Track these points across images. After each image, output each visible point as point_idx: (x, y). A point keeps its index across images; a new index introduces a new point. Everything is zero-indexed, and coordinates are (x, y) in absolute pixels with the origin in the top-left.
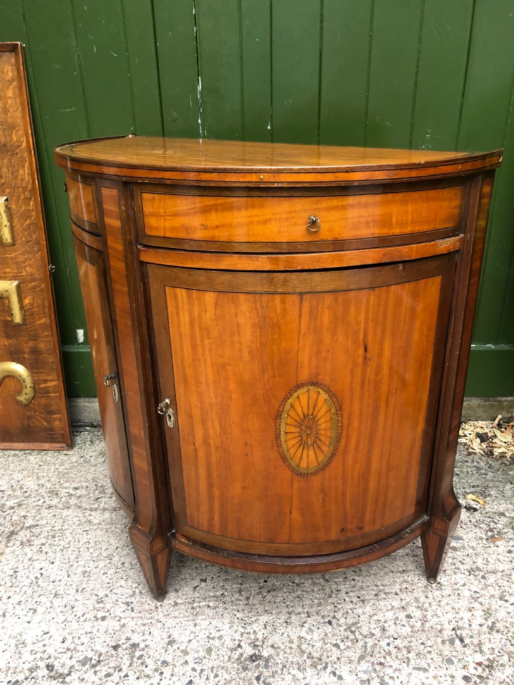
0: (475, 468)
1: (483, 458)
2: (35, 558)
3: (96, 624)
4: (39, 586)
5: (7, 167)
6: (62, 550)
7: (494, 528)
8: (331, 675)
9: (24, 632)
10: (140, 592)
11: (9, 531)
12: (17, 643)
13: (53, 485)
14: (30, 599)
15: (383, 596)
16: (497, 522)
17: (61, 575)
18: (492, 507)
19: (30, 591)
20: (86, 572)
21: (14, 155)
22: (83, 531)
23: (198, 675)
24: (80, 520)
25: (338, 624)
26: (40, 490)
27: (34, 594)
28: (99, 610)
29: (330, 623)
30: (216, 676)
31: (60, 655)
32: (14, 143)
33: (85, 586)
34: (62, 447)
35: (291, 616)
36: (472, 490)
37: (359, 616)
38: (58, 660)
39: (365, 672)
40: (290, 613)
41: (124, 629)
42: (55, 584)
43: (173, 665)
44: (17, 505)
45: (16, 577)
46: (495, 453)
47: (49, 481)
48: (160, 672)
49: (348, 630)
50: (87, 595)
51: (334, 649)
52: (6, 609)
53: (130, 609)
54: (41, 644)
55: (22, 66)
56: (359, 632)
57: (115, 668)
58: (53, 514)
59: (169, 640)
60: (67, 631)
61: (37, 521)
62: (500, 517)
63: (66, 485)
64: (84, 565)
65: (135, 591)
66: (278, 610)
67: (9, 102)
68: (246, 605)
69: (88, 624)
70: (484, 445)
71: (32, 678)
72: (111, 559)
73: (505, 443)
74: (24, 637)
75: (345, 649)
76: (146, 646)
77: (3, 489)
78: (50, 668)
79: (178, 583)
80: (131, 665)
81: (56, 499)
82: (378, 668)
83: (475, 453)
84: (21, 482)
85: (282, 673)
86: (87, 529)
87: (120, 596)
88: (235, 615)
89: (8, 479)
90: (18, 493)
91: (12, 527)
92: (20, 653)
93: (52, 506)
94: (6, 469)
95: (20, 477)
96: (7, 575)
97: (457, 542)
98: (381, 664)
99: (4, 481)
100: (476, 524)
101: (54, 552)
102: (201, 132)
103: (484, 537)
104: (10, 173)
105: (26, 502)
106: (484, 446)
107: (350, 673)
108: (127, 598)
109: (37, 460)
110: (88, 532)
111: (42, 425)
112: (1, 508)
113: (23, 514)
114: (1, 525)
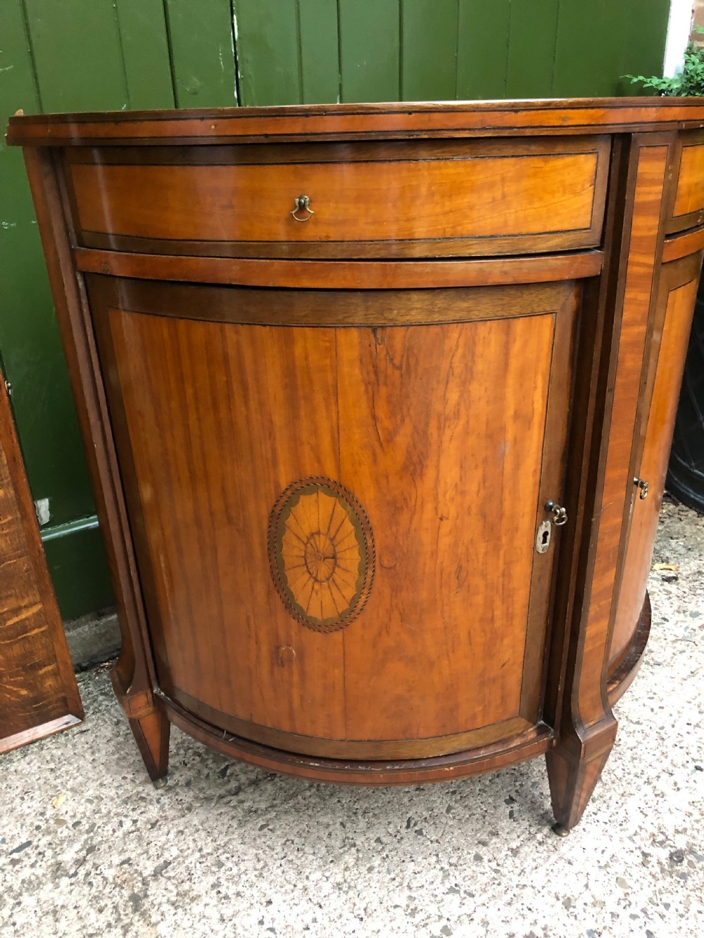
2: (228, 912)
6: (261, 876)
10: (451, 865)
11: (126, 898)
13: (117, 787)
17: (305, 912)
18: (683, 569)
20: (338, 884)
22: (260, 830)
23: (646, 920)
24: (233, 817)
26: (103, 806)
29: (699, 768)
33: (364, 905)
35: (654, 784)
40: (649, 783)
41: (490, 926)
43: (605, 928)
44: (84, 852)
47: (101, 785)
50: (382, 914)
53: (466, 895)
58: (175, 830)
59: (561, 902)
61: (159, 856)
64: (323, 875)
65: (442, 868)
66: (634, 786)
72: (354, 845)
76: (545, 929)
77: (24, 841)
79: (484, 823)
81: (150, 807)
84: (48, 813)
86: (262, 823)
87: (432, 887)
88: (598, 821)
89: (13, 820)
90: (64, 832)
91: (123, 891)
93: (157, 821)
95: (36, 805)
99: (11, 826)
100: (692, 593)
101: (251, 886)
105: (99, 839)
108: (443, 883)
109: (36, 764)
110: (271, 827)
111: (19, 696)
112: (58, 870)
113: (116, 859)
114: (97, 898)
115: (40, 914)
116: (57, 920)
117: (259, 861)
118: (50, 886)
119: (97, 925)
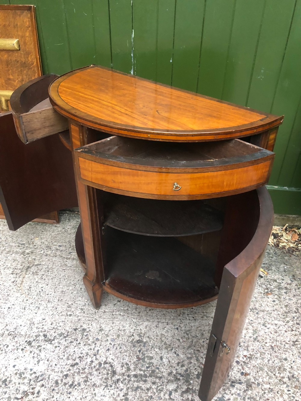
0: (267, 254)
1: (273, 248)
2: (39, 281)
3: (67, 318)
4: (41, 296)
5: (26, 75)
6: (52, 279)
7: (269, 288)
8: (174, 353)
9: (34, 318)
10: (88, 304)
11: (27, 266)
12: (31, 323)
13: (49, 243)
14: (37, 302)
15: (205, 318)
16: (272, 285)
17: (51, 291)
18: (271, 276)
19: (37, 298)
20: (63, 291)
21: (30, 69)
22: (63, 270)
23: (112, 347)
24: (61, 264)
25: (181, 330)
26: (42, 245)
27: (39, 299)
28: (68, 311)
29: (177, 329)
30: (121, 348)
31: (50, 330)
32: (30, 63)
33: (63, 299)
34: (54, 222)
35: (159, 323)
37: (192, 327)
38: (49, 333)
39: (190, 354)
40: (159, 322)
41: (80, 321)
42: (49, 296)
43: (101, 341)
44: (31, 252)
45: (30, 290)
46: (280, 246)
47: (47, 240)
48: (95, 343)
49: (185, 333)
50: (63, 303)
51: (177, 341)
52: (26, 306)
53: (83, 312)
54: (41, 324)
55: (34, 19)
56: (191, 334)
57: (75, 339)
58: (48, 259)
59: (100, 329)
60: (53, 319)
61: (40, 262)
62: (274, 282)
64: (62, 287)
65: (86, 303)
66: (153, 320)
67: (27, 39)
68: (138, 316)
69: (64, 317)
70: (275, 241)
71: (37, 340)
72: (75, 286)
73: (287, 240)
74: (34, 320)
75: (182, 342)
76: (89, 330)
77: (24, 243)
78: (45, 336)
79: (107, 301)
80: (82, 338)
81: (50, 251)
82: (196, 352)
83: (269, 245)
84: (33, 240)
85: (151, 350)
87: (79, 305)
88: (132, 320)
89: (26, 237)
90: (31, 246)
91: (28, 264)
92: (32, 328)
93: (48, 255)
95: (33, 237)
96: (26, 289)
98: (198, 350)
99: (25, 239)
100: (260, 285)
101: (48, 280)
102: (132, 61)
103: (263, 292)
104: (28, 79)
105: (35, 251)
107: (182, 353)
108: (82, 306)
109: (41, 228)
112: (23, 253)
113: (33, 258)
114: (23, 262)
115: (13, 259)
116: (14, 262)
117: (55, 276)
118: (19, 255)
119: (18, 267)
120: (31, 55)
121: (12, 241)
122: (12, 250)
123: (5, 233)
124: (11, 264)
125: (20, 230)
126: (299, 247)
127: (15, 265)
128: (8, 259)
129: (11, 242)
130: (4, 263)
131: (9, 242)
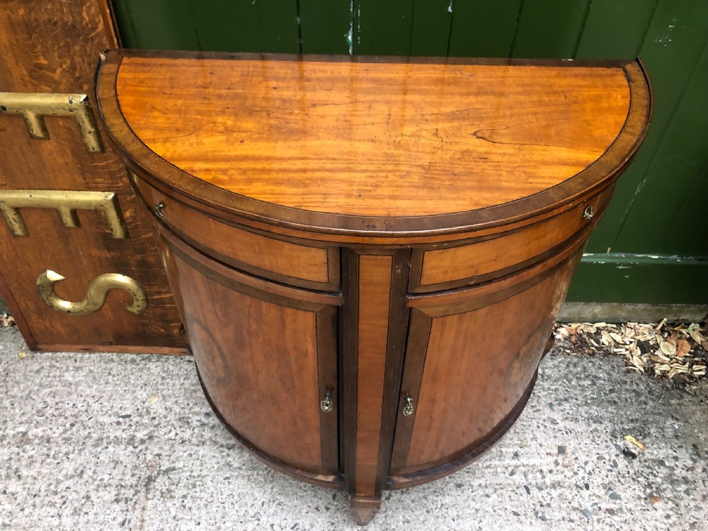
0: (634, 394)
1: (643, 378)
2: (180, 516)
5: (82, 56)
6: (206, 506)
7: (653, 483)
11: (146, 476)
13: (182, 408)
16: (657, 474)
18: (651, 451)
21: (88, 40)
22: (225, 479)
24: (218, 463)
26: (169, 416)
32: (87, 25)
36: (631, 425)
44: (147, 437)
46: (657, 371)
47: (176, 402)
58: (189, 452)
62: (660, 468)
63: (197, 409)
70: (645, 358)
72: (259, 520)
73: (668, 356)
77: (129, 413)
81: (188, 430)
83: (635, 371)
84: (146, 404)
86: (228, 475)
89: (131, 398)
90: (146, 420)
91: (148, 471)
93: (186, 441)
94: (127, 383)
95: (145, 395)
97: (615, 503)
99: (128, 401)
100: (634, 477)
101: (198, 508)
103: (643, 496)
104: (86, 64)
105: (157, 434)
106: (645, 360)
109: (159, 369)
110: (230, 481)
111: (159, 331)
112: (131, 440)
113: (156, 451)
114: (136, 467)
115: (111, 460)
116: (114, 468)
117: (211, 496)
118: (123, 447)
119: (127, 482)
120: (89, 8)
121: (102, 411)
122: (105, 435)
123: (82, 391)
124: (110, 474)
125: (115, 379)
126: (695, 373)
127: (119, 478)
128: (101, 461)
129: (101, 413)
130: (95, 472)
131: (95, 413)
